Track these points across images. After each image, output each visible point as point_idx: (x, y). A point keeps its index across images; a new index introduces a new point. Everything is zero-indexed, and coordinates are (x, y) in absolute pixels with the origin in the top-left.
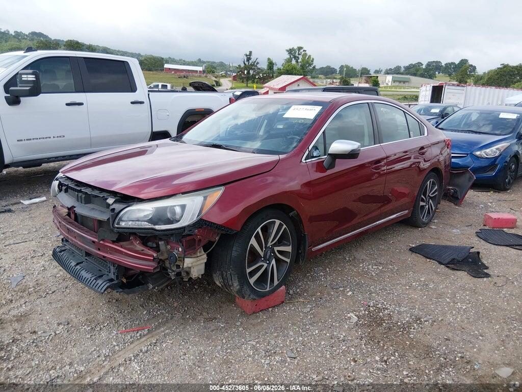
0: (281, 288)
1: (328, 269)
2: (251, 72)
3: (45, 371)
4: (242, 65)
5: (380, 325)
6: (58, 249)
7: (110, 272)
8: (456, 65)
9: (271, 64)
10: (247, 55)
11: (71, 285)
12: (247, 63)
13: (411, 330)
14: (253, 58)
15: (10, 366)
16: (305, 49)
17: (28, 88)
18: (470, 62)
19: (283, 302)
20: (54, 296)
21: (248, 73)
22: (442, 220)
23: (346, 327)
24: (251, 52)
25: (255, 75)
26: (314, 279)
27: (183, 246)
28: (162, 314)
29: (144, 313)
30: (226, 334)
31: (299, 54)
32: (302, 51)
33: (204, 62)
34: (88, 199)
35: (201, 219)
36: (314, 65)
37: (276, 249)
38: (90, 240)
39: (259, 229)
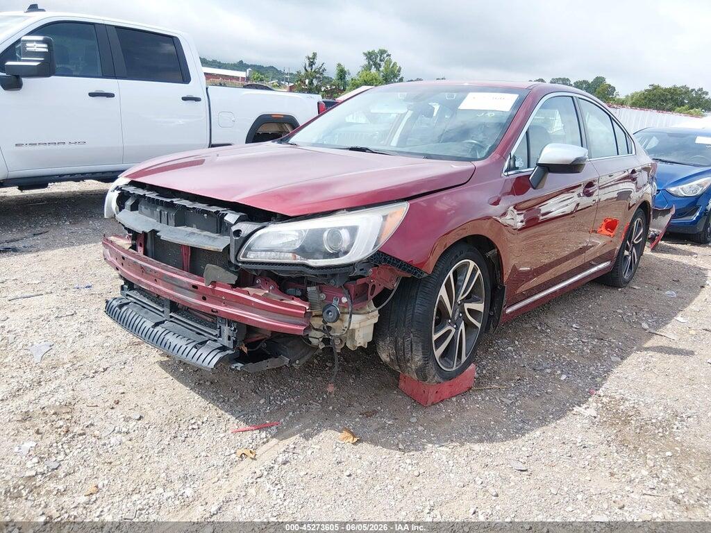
0: (470, 367)
1: (517, 343)
2: (315, 82)
3: (122, 496)
4: (303, 72)
5: (626, 423)
6: (114, 302)
7: (220, 336)
8: (589, 84)
9: (342, 73)
10: (309, 59)
11: (131, 358)
12: (309, 69)
13: (674, 430)
14: (318, 62)
15: (61, 487)
16: (389, 52)
17: (36, 64)
18: (608, 81)
19: (470, 388)
20: (107, 376)
21: (311, 83)
22: (642, 278)
23: (579, 426)
24: (315, 55)
25: (320, 87)
26: (502, 356)
27: (349, 293)
28: (290, 403)
29: (262, 402)
30: (400, 436)
31: (381, 60)
32: (385, 55)
33: (248, 66)
34: (183, 218)
35: (379, 252)
36: (401, 76)
37: (467, 306)
38: (189, 283)
39: (451, 274)
